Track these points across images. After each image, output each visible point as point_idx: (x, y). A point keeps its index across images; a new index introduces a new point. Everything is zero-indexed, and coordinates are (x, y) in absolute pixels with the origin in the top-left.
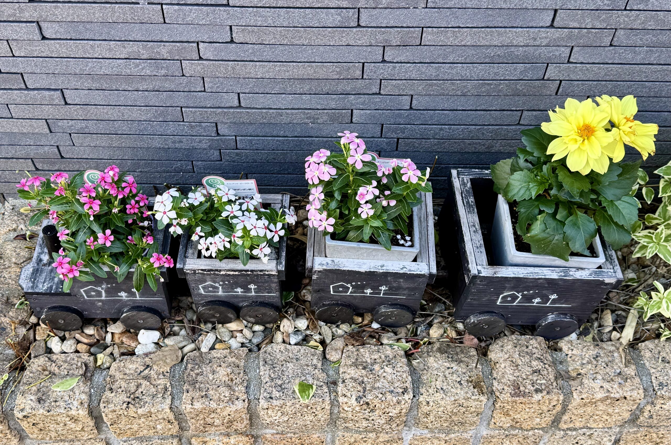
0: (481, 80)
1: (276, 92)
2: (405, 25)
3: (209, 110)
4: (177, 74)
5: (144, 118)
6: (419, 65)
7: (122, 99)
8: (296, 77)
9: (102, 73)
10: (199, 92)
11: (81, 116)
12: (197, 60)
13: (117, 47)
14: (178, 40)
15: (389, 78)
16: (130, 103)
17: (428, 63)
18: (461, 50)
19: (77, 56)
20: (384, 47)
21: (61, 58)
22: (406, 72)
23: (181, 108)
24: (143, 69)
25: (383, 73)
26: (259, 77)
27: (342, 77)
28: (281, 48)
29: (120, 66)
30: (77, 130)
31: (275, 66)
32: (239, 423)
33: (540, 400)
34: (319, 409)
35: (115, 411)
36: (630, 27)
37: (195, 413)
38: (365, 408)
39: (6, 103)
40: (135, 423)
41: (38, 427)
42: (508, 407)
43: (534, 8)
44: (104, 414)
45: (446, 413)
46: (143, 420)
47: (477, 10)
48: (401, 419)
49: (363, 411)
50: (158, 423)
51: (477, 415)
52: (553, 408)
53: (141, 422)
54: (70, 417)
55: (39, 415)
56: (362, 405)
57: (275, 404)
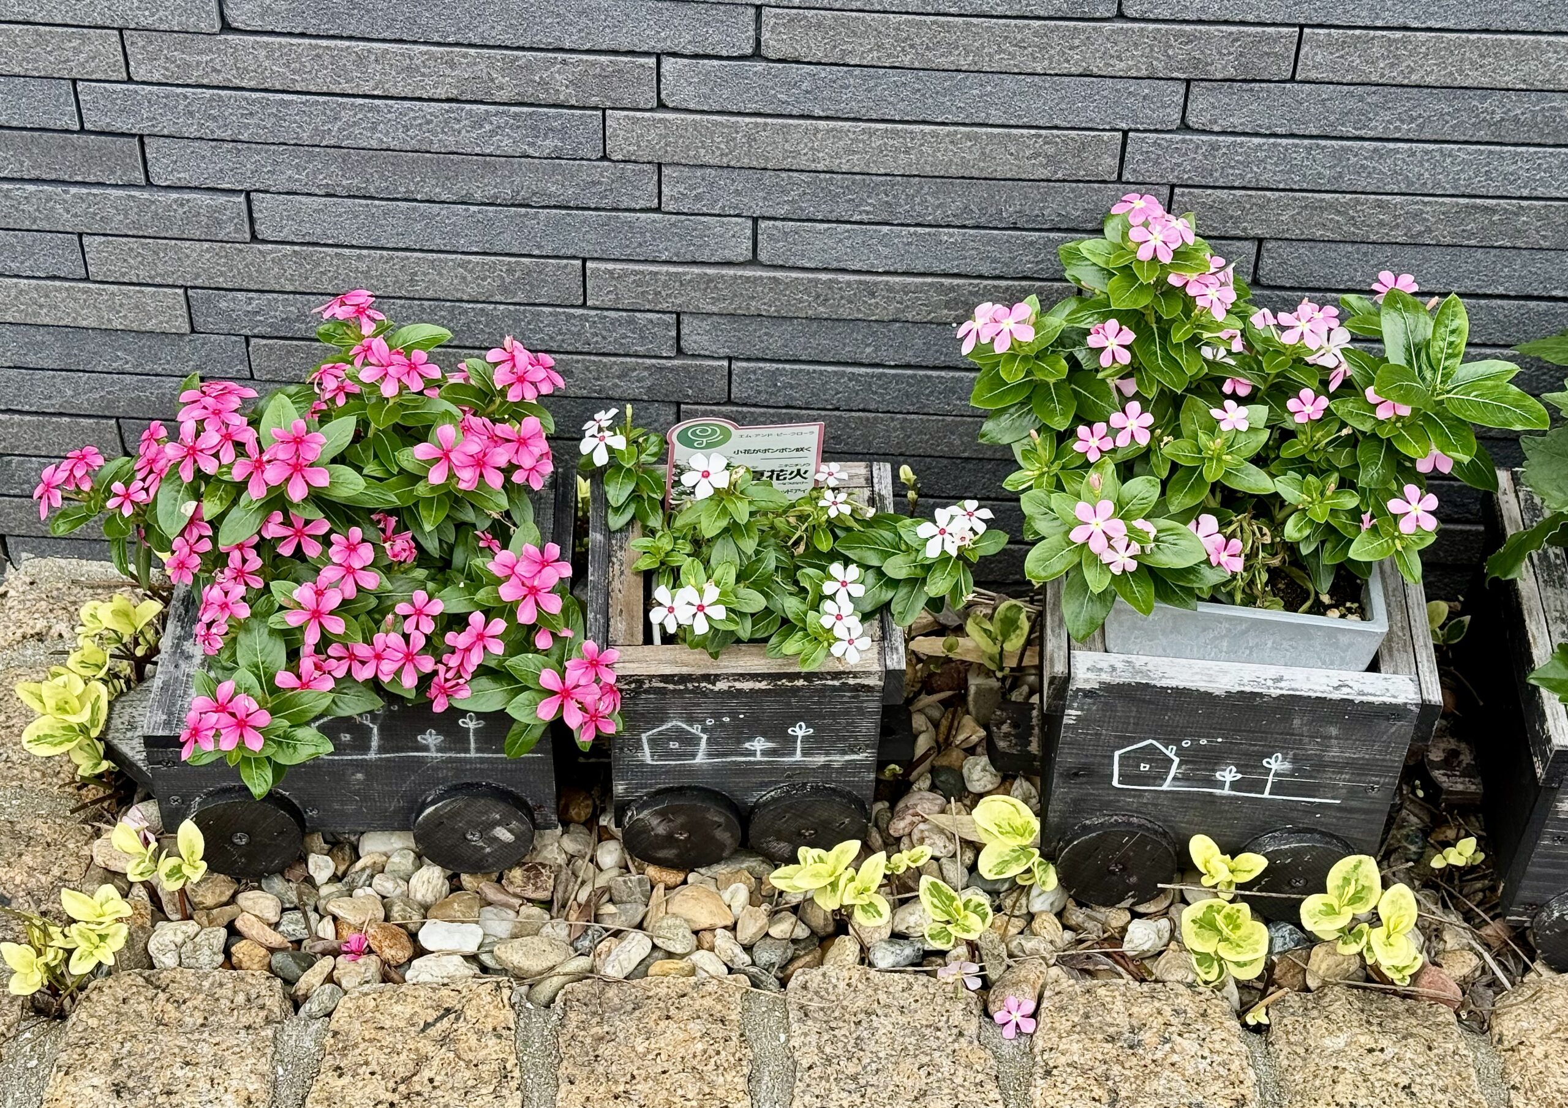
0: (1463, 196)
1: (865, 218)
2: (1250, 18)
3: (665, 268)
4: (587, 151)
5: (471, 291)
6: (1284, 141)
7: (418, 227)
8: (928, 170)
9: (374, 144)
10: (642, 210)
11: (291, 280)
12: (651, 110)
13: (432, 63)
14: (604, 47)
15: (1197, 180)
16: (439, 242)
17: (1311, 137)
18: (1408, 99)
19: (313, 89)
20: (1188, 82)
21: (266, 90)
22: (1247, 164)
23: (584, 260)
24: (493, 133)
25: (1179, 165)
26: (821, 167)
27: (1060, 175)
28: (894, 76)
29: (429, 122)
30: (271, 325)
31: (872, 133)
39: (78, 229)
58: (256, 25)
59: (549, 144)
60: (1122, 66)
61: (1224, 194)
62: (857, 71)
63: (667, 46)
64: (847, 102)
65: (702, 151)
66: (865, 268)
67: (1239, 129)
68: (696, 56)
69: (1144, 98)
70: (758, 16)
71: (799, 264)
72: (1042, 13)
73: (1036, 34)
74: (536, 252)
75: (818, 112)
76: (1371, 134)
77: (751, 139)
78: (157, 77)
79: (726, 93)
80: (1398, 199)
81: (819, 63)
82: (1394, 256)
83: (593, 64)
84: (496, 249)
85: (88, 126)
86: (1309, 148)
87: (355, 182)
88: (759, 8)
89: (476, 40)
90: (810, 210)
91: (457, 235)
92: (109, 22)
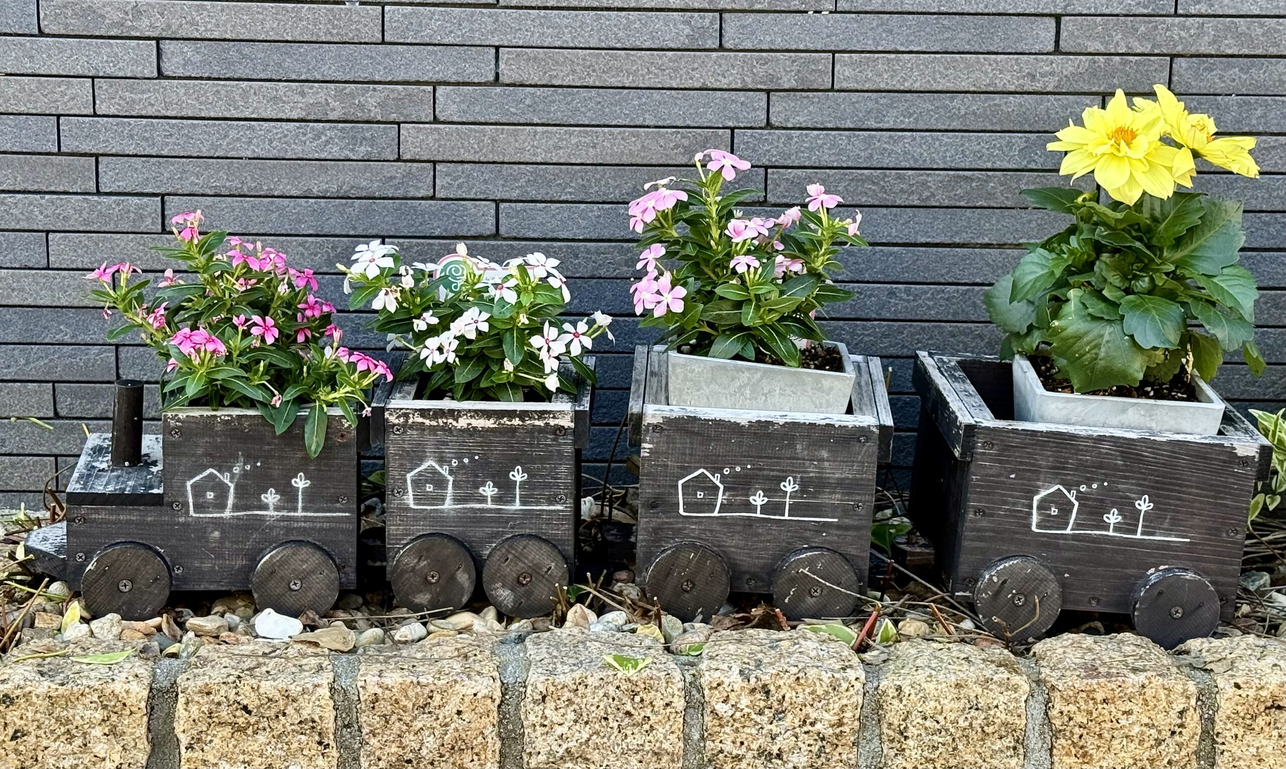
3: (437, 241)
4: (387, 154)
8: (609, 160)
9: (249, 154)
10: (422, 198)
12: (429, 123)
13: (289, 93)
14: (400, 79)
15: (781, 162)
16: (287, 228)
17: (849, 129)
18: (906, 101)
19: (212, 115)
20: (768, 92)
21: (182, 118)
22: (811, 149)
23: (384, 238)
24: (327, 143)
25: (769, 151)
26: (539, 160)
28: (583, 93)
32: (476, 762)
33: (1143, 686)
34: (659, 704)
35: (208, 693)
36: (1193, 50)
37: (384, 707)
38: (762, 704)
39: (47, 228)
40: (241, 757)
41: (21, 748)
42: (1080, 718)
43: (1019, 11)
44: (182, 699)
45: (943, 723)
46: (262, 738)
47: (922, 17)
48: (844, 757)
49: (758, 718)
50: (295, 746)
51: (1015, 748)
52: (1179, 721)
53: (256, 747)
54: (105, 707)
55: (38, 696)
56: (753, 691)
57: (561, 679)
58: (180, 72)
59: (362, 151)
60: (726, 81)
61: (799, 172)
62: (560, 90)
63: (440, 77)
64: (555, 113)
65: (462, 151)
66: (571, 237)
67: (804, 125)
68: (458, 84)
69: (742, 104)
70: (497, 52)
71: (527, 235)
72: (673, 46)
73: (670, 60)
74: (352, 233)
75: (536, 120)
76: (886, 126)
77: (494, 140)
78: (113, 111)
79: (477, 109)
80: (910, 172)
81: (535, 86)
82: (915, 216)
83: (393, 91)
84: (325, 231)
85: (63, 149)
86: (849, 137)
87: (234, 185)
88: (497, 48)
89: (319, 77)
90: (533, 194)
91: (300, 222)
92: (86, 73)
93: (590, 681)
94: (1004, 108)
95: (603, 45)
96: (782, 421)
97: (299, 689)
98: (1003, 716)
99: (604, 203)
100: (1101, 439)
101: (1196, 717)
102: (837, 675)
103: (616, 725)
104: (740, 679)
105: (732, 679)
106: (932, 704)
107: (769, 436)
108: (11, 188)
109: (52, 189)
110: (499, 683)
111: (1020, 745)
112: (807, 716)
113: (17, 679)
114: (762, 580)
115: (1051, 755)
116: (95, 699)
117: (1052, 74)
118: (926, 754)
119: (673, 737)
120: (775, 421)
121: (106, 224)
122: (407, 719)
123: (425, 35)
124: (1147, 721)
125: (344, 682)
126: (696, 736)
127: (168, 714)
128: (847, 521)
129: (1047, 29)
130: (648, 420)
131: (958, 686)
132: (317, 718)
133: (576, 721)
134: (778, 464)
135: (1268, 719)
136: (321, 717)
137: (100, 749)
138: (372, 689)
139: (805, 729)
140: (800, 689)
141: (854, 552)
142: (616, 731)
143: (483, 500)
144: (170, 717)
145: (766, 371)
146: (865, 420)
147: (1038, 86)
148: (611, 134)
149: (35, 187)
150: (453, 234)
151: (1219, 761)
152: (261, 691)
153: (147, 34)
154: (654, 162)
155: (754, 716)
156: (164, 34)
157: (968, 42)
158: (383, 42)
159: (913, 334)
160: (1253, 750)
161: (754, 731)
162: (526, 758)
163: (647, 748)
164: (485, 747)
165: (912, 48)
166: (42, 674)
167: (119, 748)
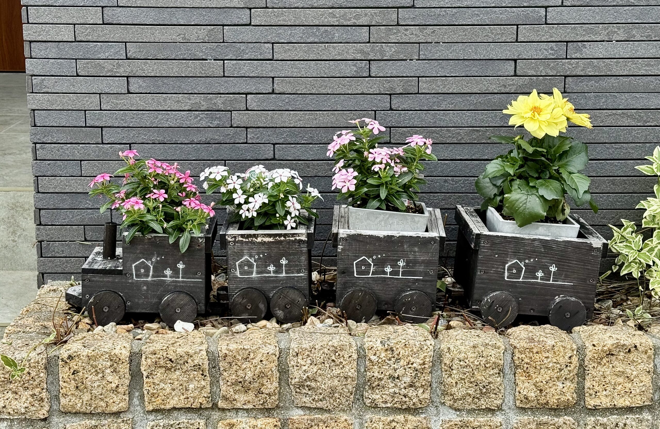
0: (470, 127)
3: (248, 162)
4: (226, 125)
6: (419, 112)
10: (242, 143)
12: (244, 111)
13: (184, 99)
14: (231, 92)
16: (184, 157)
17: (426, 110)
18: (450, 98)
19: (151, 109)
21: (138, 110)
22: (410, 119)
23: (225, 161)
24: (200, 120)
26: (292, 126)
28: (311, 97)
31: (305, 114)
32: (269, 382)
33: (553, 346)
34: (346, 356)
35: (155, 354)
36: (574, 73)
37: (229, 359)
38: (390, 356)
39: (81, 159)
40: (169, 381)
41: (77, 378)
42: (526, 360)
43: (498, 58)
44: (144, 357)
45: (468, 363)
46: (178, 373)
47: (457, 61)
48: (426, 378)
49: (389, 362)
50: (192, 376)
51: (499, 373)
52: (569, 361)
53: (175, 377)
54: (111, 360)
55: (83, 356)
56: (387, 350)
57: (304, 346)
58: (137, 91)
59: (216, 123)
60: (372, 90)
61: (404, 129)
62: (300, 96)
63: (249, 91)
64: (298, 105)
65: (259, 122)
66: (306, 159)
67: (406, 109)
68: (257, 94)
69: (379, 100)
70: (273, 80)
71: (287, 158)
72: (349, 76)
73: (348, 82)
74: (212, 159)
75: (290, 109)
76: (442, 109)
78: (108, 108)
79: (265, 104)
80: (453, 128)
81: (290, 94)
82: (455, 147)
83: (228, 97)
84: (200, 158)
85: (87, 125)
86: (426, 114)
87: (161, 139)
88: (273, 78)
89: (197, 92)
90: (289, 140)
91: (189, 154)
92: (97, 92)
93: (317, 347)
94: (493, 100)
95: (319, 76)
96: (398, 235)
97: (193, 351)
98: (494, 360)
99: (320, 144)
100: (534, 240)
101: (577, 359)
102: (422, 343)
103: (328, 365)
104: (381, 345)
105: (377, 345)
106: (463, 355)
107: (393, 242)
108: (65, 142)
109: (83, 142)
110: (278, 348)
111: (501, 371)
112: (410, 361)
113: (74, 349)
114: (390, 304)
115: (515, 376)
116: (107, 357)
117: (513, 85)
118: (461, 376)
119: (352, 371)
120: (395, 235)
121: (106, 157)
122: (239, 364)
123: (242, 73)
124: (555, 361)
125: (212, 349)
126: (363, 370)
127: (138, 363)
128: (427, 278)
129: (511, 66)
130: (341, 236)
131: (474, 347)
132: (201, 364)
133: (311, 364)
134: (396, 254)
135: (607, 359)
136: (203, 364)
137: (110, 378)
138: (224, 351)
139: (409, 366)
140: (406, 349)
141: (430, 291)
142: (328, 369)
143: (270, 272)
144: (139, 364)
145: (390, 214)
146: (433, 234)
147: (507, 90)
148: (323, 114)
149: (76, 141)
150: (255, 158)
151: (587, 377)
152: (177, 352)
153: (123, 75)
154: (341, 126)
155: (387, 361)
156: (130, 75)
157: (477, 72)
158: (224, 76)
159: (455, 199)
160: (601, 373)
161: (387, 367)
162: (290, 381)
163: (341, 375)
164: (272, 375)
165: (452, 75)
166: (85, 347)
167: (117, 378)
